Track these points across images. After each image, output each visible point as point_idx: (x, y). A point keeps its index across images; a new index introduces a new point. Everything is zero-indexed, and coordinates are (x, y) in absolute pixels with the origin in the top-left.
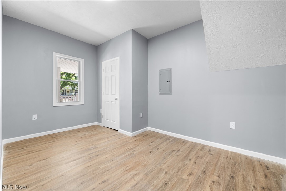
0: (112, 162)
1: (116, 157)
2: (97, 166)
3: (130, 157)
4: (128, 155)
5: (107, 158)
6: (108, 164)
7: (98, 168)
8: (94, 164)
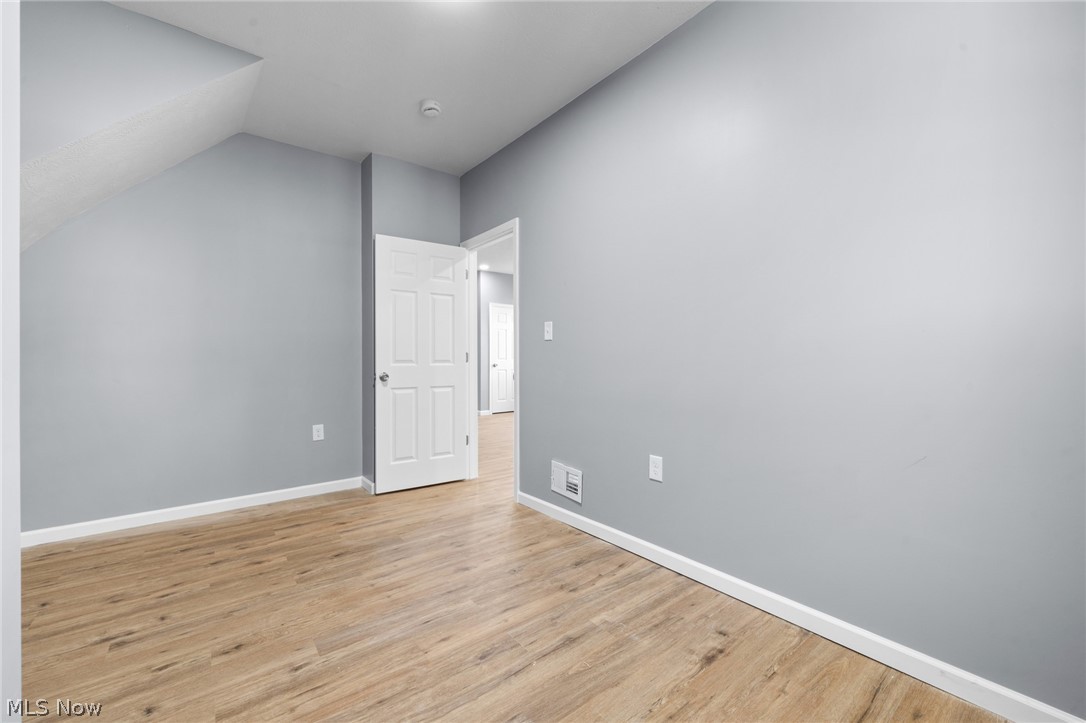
0: (428, 616)
1: (404, 639)
2: (483, 606)
3: (348, 633)
4: (346, 646)
5: (443, 637)
6: (446, 609)
7: (478, 600)
8: (493, 617)
